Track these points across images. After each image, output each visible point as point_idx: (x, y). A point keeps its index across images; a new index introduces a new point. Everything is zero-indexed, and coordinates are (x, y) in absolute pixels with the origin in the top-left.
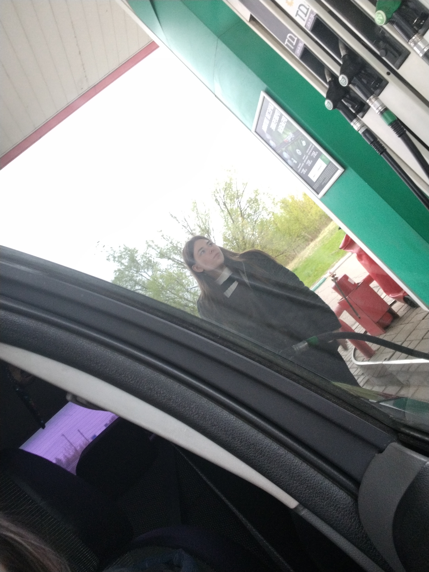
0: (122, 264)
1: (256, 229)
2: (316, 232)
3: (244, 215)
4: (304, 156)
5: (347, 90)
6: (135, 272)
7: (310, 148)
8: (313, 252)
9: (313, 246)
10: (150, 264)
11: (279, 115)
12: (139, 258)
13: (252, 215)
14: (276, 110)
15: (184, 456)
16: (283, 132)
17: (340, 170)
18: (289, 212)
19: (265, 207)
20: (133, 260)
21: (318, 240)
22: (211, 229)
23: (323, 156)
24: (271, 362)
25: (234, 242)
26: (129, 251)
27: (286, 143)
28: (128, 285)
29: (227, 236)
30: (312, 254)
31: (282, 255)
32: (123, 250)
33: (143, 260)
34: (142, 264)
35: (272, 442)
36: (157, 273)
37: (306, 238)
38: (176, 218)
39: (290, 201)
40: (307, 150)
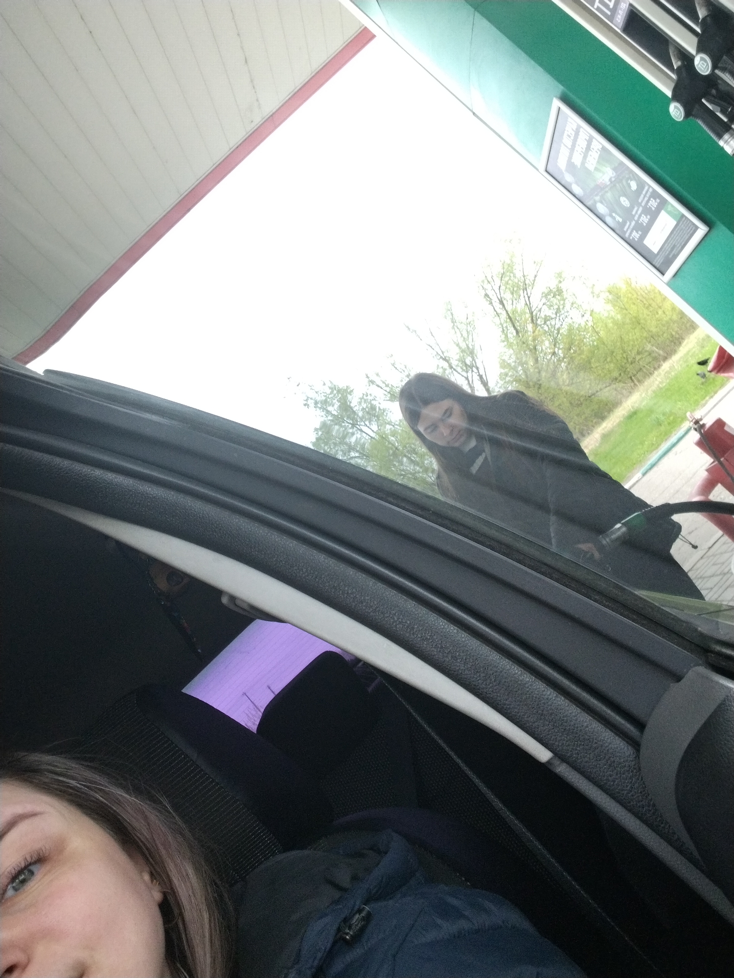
0: (328, 412)
1: (559, 344)
2: (673, 344)
3: (537, 320)
4: (634, 208)
5: (711, 81)
6: (350, 426)
7: (644, 192)
8: (668, 381)
9: (668, 369)
10: (373, 413)
11: (587, 138)
12: (354, 401)
13: (552, 319)
14: (581, 129)
15: (389, 686)
16: (596, 169)
17: (702, 229)
18: (621, 308)
19: (575, 302)
20: (345, 407)
21: (675, 358)
22: (477, 348)
23: (670, 206)
24: (508, 546)
25: (519, 369)
26: (339, 391)
27: (600, 188)
28: (337, 451)
29: (506, 360)
30: (664, 384)
31: (608, 388)
32: (329, 391)
33: (361, 407)
34: (360, 414)
35: (512, 664)
36: (385, 427)
37: (654, 355)
38: (415, 331)
39: (624, 288)
40: (639, 199)
